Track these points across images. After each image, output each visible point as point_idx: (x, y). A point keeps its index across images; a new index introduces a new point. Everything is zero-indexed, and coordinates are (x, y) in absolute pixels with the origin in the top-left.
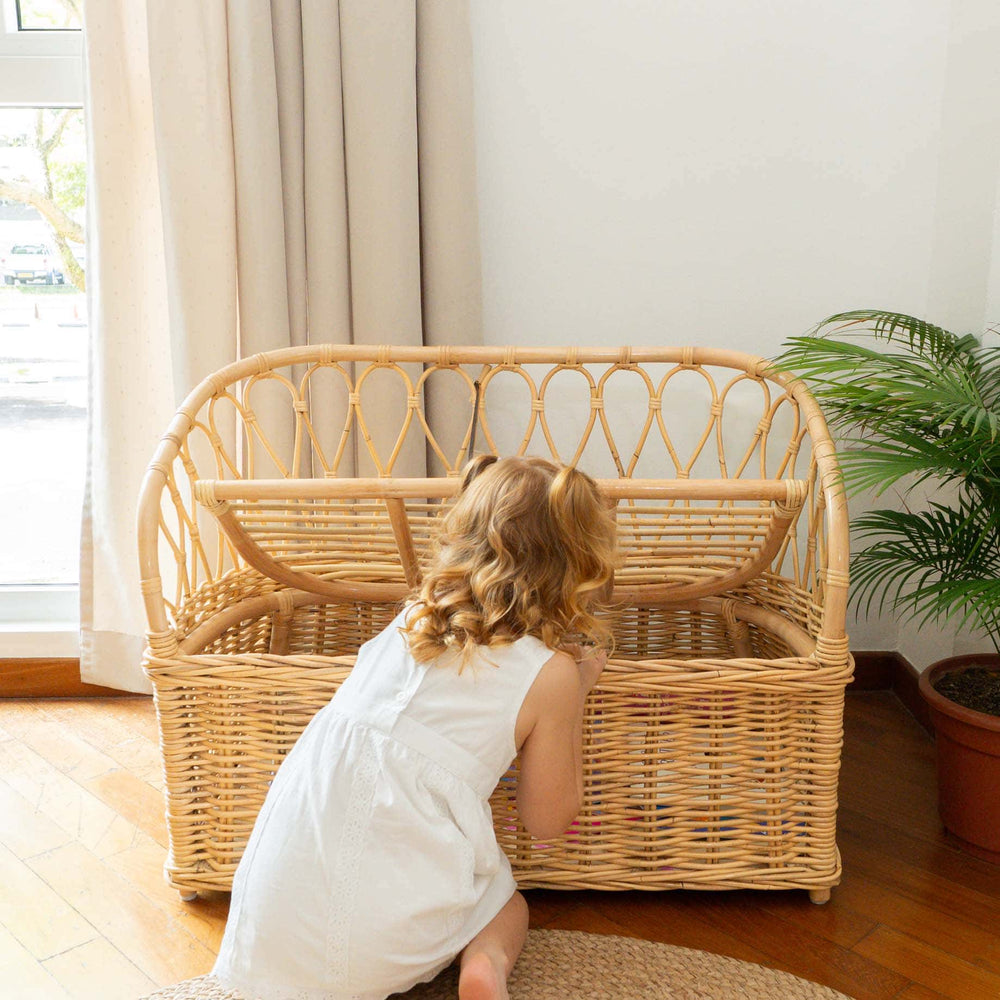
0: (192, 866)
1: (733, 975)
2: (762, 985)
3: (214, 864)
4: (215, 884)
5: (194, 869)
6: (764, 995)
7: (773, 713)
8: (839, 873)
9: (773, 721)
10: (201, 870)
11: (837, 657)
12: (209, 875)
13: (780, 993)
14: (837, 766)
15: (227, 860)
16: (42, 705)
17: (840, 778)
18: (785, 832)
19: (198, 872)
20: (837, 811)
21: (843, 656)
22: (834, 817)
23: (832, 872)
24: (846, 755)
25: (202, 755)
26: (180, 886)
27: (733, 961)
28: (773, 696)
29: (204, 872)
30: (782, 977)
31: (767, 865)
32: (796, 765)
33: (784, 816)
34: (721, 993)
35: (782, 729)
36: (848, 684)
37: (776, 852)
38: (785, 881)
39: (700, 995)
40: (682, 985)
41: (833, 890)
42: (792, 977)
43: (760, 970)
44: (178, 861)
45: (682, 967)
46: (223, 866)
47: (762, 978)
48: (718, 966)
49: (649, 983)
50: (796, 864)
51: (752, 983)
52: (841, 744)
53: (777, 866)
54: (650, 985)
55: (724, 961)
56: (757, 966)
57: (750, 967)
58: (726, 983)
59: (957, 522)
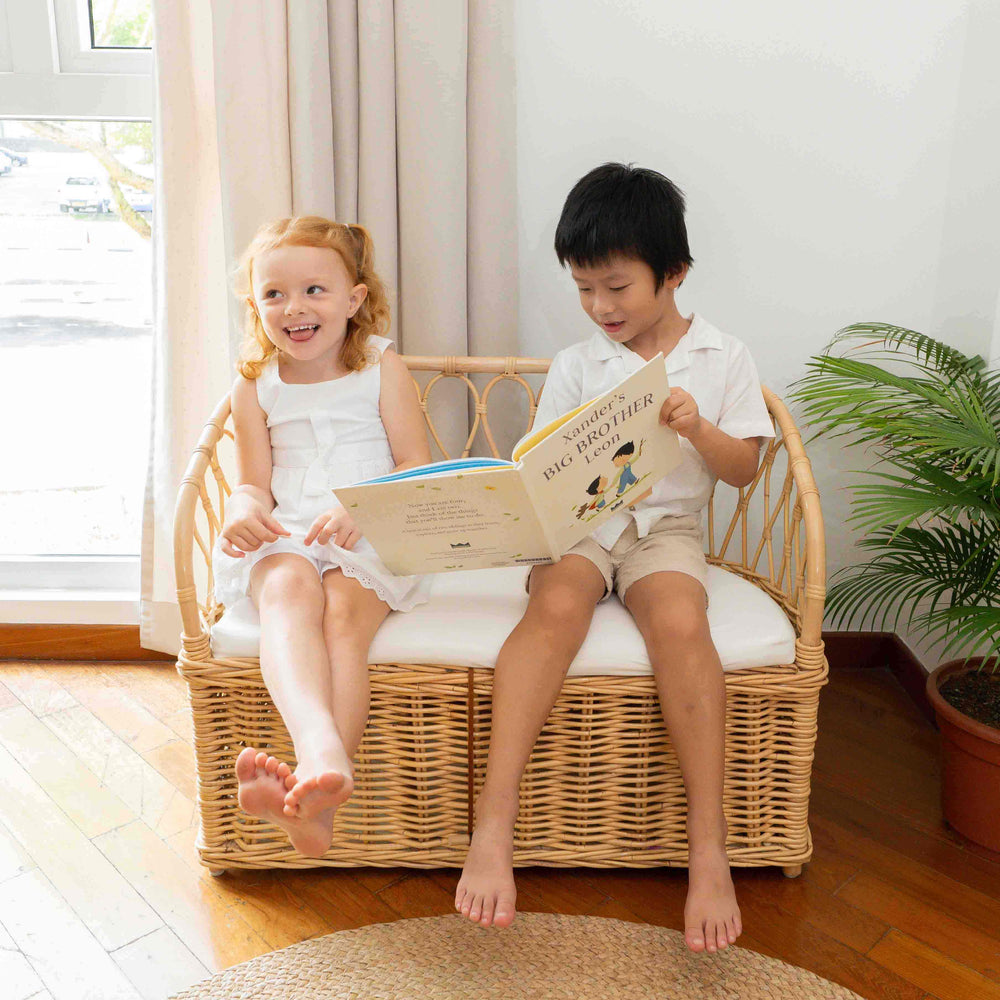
0: (221, 845)
1: (757, 971)
2: (785, 983)
3: (242, 844)
4: (242, 862)
5: (223, 849)
6: (787, 995)
7: (755, 711)
8: (810, 851)
9: (754, 719)
10: (229, 849)
11: (814, 662)
12: (237, 855)
13: (802, 993)
14: (810, 758)
15: (254, 841)
16: (104, 668)
17: (814, 768)
18: (762, 815)
19: (226, 852)
20: (810, 797)
21: (819, 662)
22: (807, 802)
23: (804, 850)
24: (819, 748)
25: (232, 746)
26: (209, 863)
27: (759, 956)
28: (755, 696)
29: (232, 851)
30: (803, 975)
31: (746, 845)
32: (774, 756)
33: (762, 802)
34: (747, 990)
35: (763, 725)
36: (823, 687)
37: (754, 833)
38: (762, 859)
39: (728, 992)
40: (711, 980)
41: (804, 866)
42: (813, 976)
43: (783, 967)
44: (208, 841)
45: (710, 961)
46: (249, 846)
47: (784, 976)
48: (744, 961)
49: (680, 977)
50: (773, 844)
51: (776, 981)
52: (814, 739)
53: (755, 845)
54: (682, 980)
55: (749, 956)
56: (780, 962)
57: (774, 963)
58: (752, 981)
59: (968, 540)
